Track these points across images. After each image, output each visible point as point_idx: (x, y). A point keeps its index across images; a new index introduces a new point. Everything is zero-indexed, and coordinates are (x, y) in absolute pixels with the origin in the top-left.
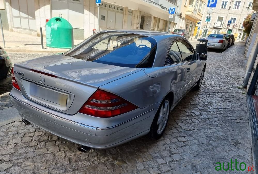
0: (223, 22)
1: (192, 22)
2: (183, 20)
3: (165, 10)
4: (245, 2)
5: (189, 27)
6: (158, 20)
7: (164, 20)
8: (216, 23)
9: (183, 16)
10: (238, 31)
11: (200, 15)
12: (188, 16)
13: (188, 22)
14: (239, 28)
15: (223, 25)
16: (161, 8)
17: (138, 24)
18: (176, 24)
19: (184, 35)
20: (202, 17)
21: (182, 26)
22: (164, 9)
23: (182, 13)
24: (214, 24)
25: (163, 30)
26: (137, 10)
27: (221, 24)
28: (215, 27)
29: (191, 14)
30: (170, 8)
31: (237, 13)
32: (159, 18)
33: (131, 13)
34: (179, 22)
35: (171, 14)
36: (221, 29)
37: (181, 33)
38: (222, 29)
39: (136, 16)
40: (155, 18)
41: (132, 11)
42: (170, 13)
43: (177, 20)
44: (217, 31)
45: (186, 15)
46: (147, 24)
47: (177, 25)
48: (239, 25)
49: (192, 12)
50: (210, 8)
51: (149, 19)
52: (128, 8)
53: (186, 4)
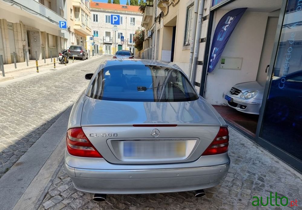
0: (111, 37)
1: (82, 37)
2: (72, 35)
3: (54, 24)
4: (126, 18)
5: (80, 43)
6: (46, 35)
7: (53, 36)
8: (105, 38)
9: (72, 30)
10: (128, 46)
11: (88, 30)
12: (76, 30)
13: (78, 37)
14: (128, 43)
15: (112, 40)
16: (49, 21)
17: (25, 41)
18: (67, 39)
19: (83, 52)
20: (90, 31)
21: (73, 42)
22: (53, 22)
23: (70, 27)
24: (103, 39)
25: (54, 47)
26: (19, 22)
27: (110, 40)
28: (105, 42)
29: (80, 28)
30: (60, 22)
31: (122, 28)
32: (47, 32)
33: (11, 27)
34: (69, 38)
35: (62, 29)
36: (111, 44)
37: (79, 50)
38: (113, 44)
39: (19, 30)
40: (42, 32)
41: (12, 24)
42: (60, 27)
43: (67, 35)
44: (108, 46)
45: (75, 30)
46: (35, 40)
47: (68, 41)
48: (127, 40)
49: (81, 26)
50: (114, 25)
51: (36, 35)
52: (6, 20)
53: (71, 17)
